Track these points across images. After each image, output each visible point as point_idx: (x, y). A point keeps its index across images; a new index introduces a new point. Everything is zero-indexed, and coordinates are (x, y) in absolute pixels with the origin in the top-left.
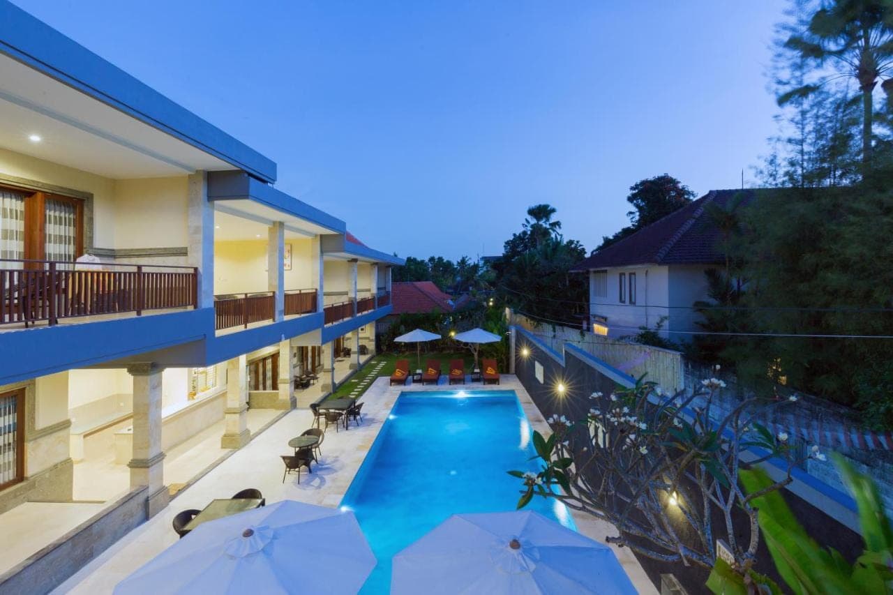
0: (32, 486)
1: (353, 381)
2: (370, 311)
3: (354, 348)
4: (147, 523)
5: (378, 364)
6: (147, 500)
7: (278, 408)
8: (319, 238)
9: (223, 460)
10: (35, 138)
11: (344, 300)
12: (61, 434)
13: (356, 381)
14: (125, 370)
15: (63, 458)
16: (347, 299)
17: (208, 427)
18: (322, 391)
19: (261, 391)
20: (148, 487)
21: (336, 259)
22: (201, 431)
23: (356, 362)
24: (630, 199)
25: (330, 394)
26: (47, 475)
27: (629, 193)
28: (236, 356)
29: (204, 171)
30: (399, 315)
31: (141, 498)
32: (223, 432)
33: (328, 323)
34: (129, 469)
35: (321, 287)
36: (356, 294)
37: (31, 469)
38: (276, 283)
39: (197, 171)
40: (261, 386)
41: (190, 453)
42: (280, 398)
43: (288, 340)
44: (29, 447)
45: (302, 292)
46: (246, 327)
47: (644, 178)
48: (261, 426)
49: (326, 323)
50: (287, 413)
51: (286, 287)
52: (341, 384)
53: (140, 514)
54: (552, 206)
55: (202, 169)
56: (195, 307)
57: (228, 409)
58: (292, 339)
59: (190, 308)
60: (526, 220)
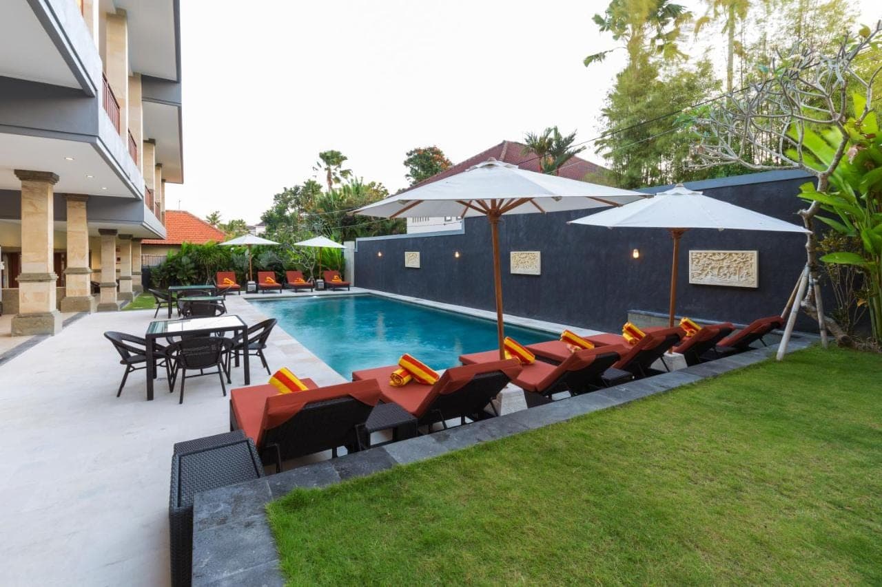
24: (406, 163)
27: (406, 158)
30: (180, 245)
47: (417, 147)
54: (343, 154)
60: (318, 164)
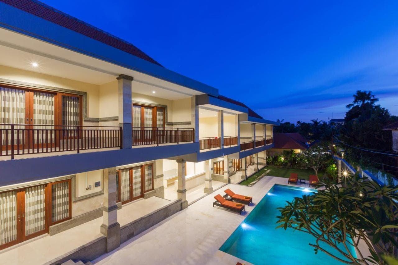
0: (155, 192)
1: (255, 176)
2: (262, 146)
3: (256, 162)
4: (182, 211)
5: (267, 170)
6: (182, 204)
7: (224, 182)
8: (237, 115)
9: (204, 197)
10: (154, 92)
11: (250, 141)
12: (161, 178)
13: (256, 176)
14: (175, 161)
15: (162, 186)
16: (251, 141)
17: (201, 184)
18: (242, 178)
19: (219, 175)
20: (182, 200)
21: (246, 123)
22: (198, 185)
23: (257, 168)
25: (245, 180)
26: (158, 189)
28: (208, 160)
29: (195, 95)
31: (180, 202)
32: (204, 187)
33: (243, 150)
34: (177, 192)
35: (239, 135)
36: (255, 139)
37: (155, 187)
38: (221, 133)
39: (193, 96)
40: (219, 173)
41: (195, 192)
42: (224, 178)
43: (227, 156)
44: (154, 180)
45: (231, 137)
46: (210, 150)
48: (217, 188)
49: (241, 150)
50: (227, 185)
51: (224, 135)
52: (250, 177)
53: (180, 208)
55: (194, 95)
56: (194, 142)
57: (206, 179)
58: (229, 155)
59: (192, 142)
